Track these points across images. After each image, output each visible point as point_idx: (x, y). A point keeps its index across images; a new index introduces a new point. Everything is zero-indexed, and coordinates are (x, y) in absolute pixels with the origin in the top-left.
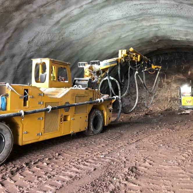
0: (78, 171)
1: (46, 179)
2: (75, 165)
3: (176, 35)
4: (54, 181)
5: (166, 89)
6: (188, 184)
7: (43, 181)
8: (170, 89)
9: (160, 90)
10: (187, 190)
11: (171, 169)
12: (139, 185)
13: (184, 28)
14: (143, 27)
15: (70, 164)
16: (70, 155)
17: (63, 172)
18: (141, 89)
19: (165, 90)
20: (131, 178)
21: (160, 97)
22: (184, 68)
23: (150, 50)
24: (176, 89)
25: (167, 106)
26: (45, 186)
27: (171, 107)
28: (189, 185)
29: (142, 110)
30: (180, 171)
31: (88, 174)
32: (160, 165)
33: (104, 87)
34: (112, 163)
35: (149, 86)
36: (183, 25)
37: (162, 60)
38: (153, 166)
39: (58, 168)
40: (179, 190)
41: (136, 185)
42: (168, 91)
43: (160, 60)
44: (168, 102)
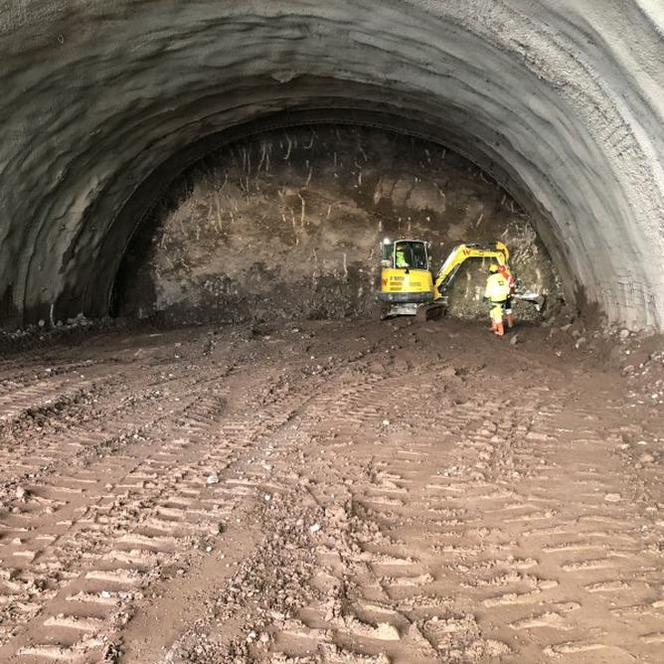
0: (149, 542)
1: (31, 596)
2: (124, 523)
3: (354, 63)
4: (75, 598)
5: (306, 249)
6: (557, 531)
7: (20, 605)
8: (316, 249)
9: (285, 252)
10: (568, 548)
11: (470, 493)
12: (412, 558)
13: (388, 40)
14: (252, 20)
15: (96, 521)
16: (75, 491)
17: (86, 555)
18: (224, 248)
19: (303, 251)
20: (372, 540)
21: (285, 276)
22: (360, 180)
23: (259, 108)
24: (336, 250)
25: (310, 305)
26: (46, 624)
27: (322, 308)
28: (561, 532)
29: (230, 321)
30: (502, 496)
31: (209, 549)
32: (430, 486)
33: (89, 235)
34: (268, 498)
35: (251, 239)
36: (386, 30)
37: (292, 149)
38: (408, 490)
39: (53, 544)
40: (544, 553)
41: (404, 558)
42: (311, 255)
43: (286, 148)
44: (314, 292)
